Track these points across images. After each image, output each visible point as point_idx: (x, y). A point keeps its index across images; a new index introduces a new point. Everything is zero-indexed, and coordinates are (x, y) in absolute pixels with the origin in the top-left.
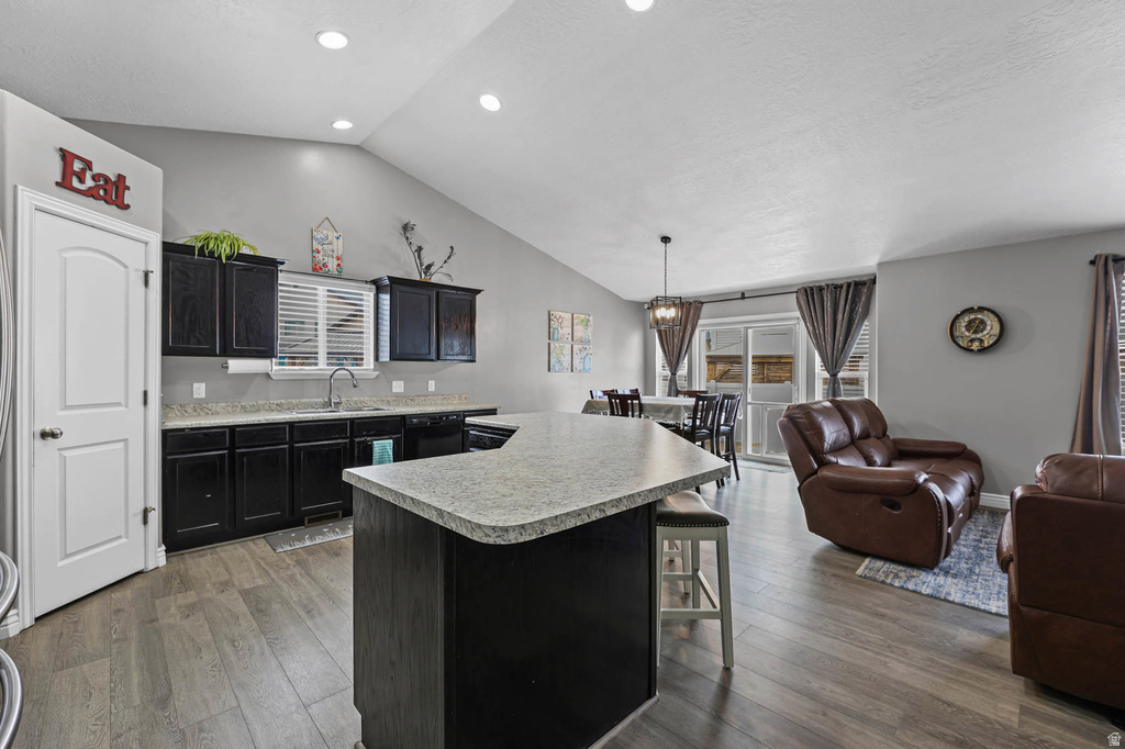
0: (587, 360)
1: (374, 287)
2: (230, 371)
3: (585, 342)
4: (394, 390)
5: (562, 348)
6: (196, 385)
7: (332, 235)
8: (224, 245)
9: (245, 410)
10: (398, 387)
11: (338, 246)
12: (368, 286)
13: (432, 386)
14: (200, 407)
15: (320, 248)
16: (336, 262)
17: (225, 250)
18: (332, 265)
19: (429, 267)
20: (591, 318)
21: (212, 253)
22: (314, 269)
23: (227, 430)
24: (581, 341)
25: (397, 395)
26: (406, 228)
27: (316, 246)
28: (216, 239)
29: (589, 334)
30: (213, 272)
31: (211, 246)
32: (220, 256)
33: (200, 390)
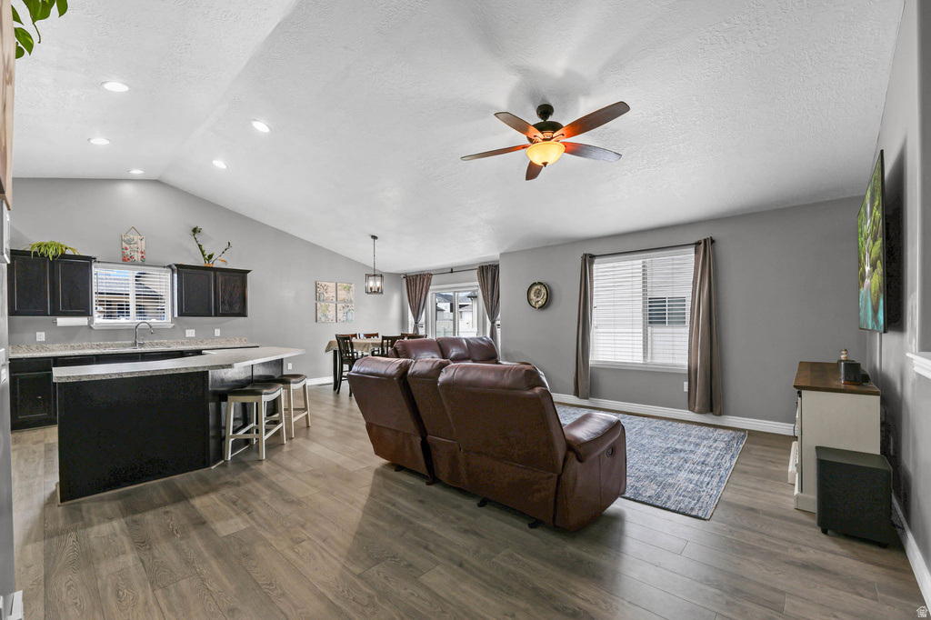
0: (349, 314)
1: (170, 270)
2: (58, 325)
3: (347, 302)
4: (187, 336)
5: (327, 307)
6: (38, 334)
7: (136, 238)
8: (51, 249)
9: (73, 348)
10: (190, 333)
11: (142, 245)
12: (165, 269)
13: (217, 332)
14: (41, 345)
15: (128, 246)
16: (140, 255)
17: (51, 252)
18: (137, 257)
19: (210, 257)
20: (353, 286)
21: (42, 255)
22: (124, 260)
23: (52, 360)
24: (344, 301)
25: (190, 338)
26: (195, 231)
27: (124, 245)
28: (45, 246)
29: (351, 296)
30: (45, 266)
31: (42, 251)
32: (48, 257)
33: (41, 336)
